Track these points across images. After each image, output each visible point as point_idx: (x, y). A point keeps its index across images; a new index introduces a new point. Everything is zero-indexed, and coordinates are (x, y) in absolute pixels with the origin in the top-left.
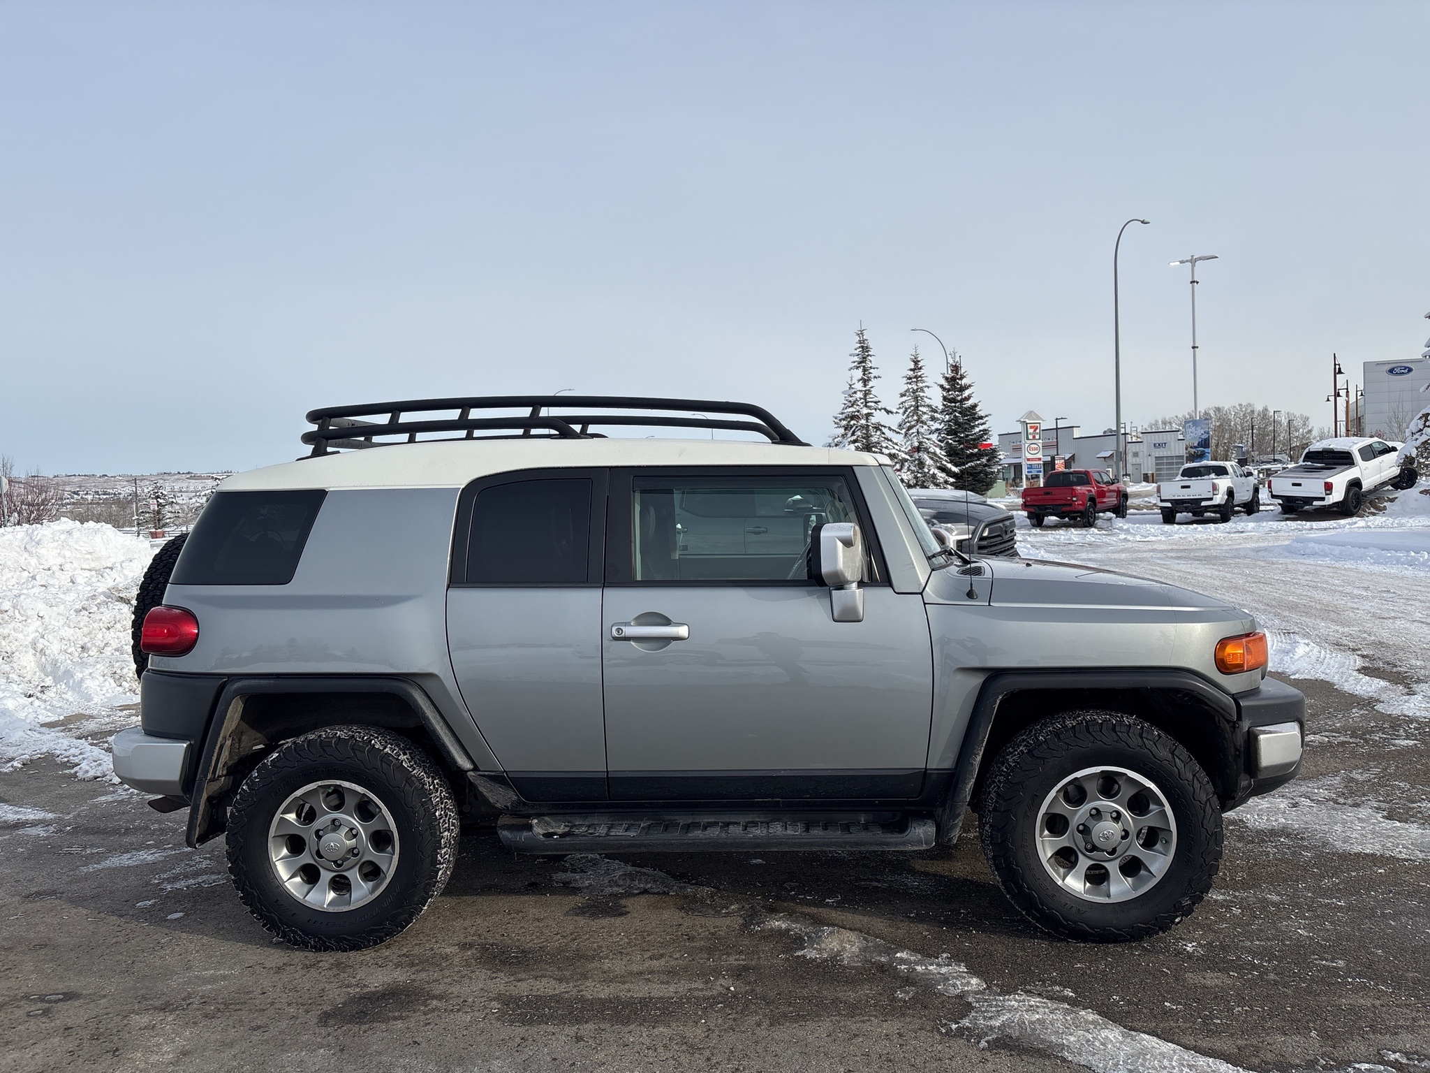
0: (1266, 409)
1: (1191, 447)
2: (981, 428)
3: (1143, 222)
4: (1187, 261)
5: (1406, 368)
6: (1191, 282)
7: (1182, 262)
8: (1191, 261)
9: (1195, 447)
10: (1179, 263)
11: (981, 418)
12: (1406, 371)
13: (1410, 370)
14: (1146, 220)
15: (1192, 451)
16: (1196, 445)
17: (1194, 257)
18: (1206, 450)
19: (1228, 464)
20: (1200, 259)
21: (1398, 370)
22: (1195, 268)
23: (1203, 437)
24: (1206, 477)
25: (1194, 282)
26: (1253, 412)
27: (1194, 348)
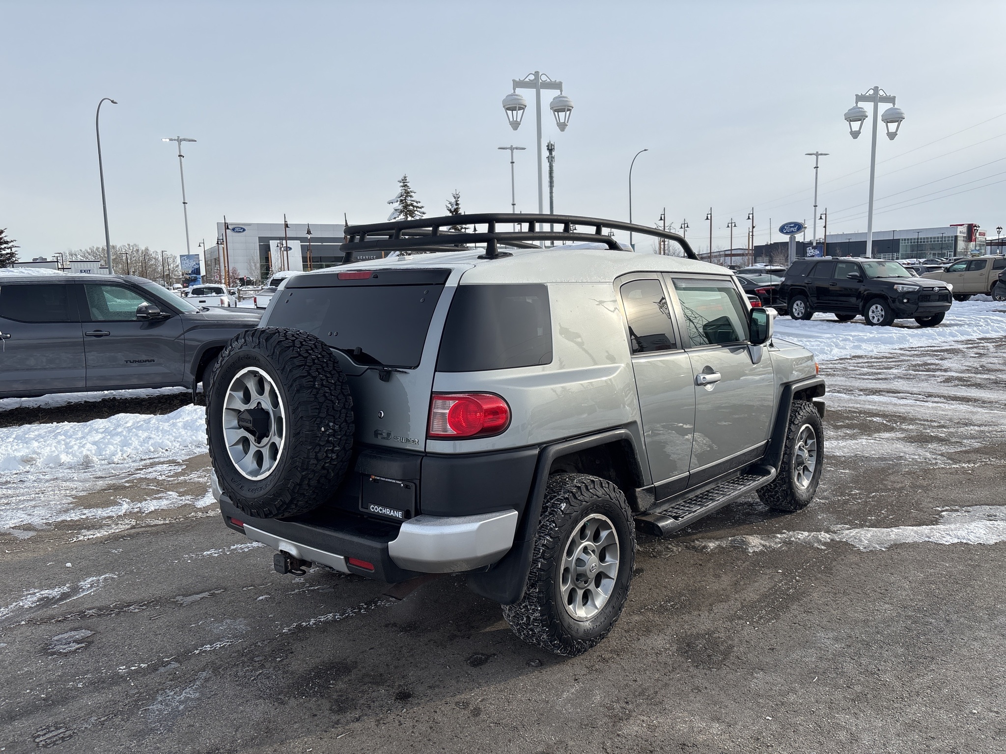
0: (147, 249)
1: (186, 274)
2: (8, 251)
3: (112, 102)
4: (175, 140)
5: (242, 228)
6: (179, 156)
7: (171, 140)
8: (178, 140)
9: (190, 274)
10: (168, 140)
11: (7, 243)
12: (242, 230)
13: (244, 230)
14: (115, 101)
15: (188, 276)
16: (190, 272)
17: (180, 138)
18: (198, 276)
19: (223, 286)
20: (184, 140)
21: (237, 229)
22: (181, 146)
23: (195, 267)
24: (209, 295)
25: (181, 156)
26: (138, 250)
27: (184, 203)
